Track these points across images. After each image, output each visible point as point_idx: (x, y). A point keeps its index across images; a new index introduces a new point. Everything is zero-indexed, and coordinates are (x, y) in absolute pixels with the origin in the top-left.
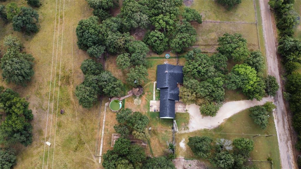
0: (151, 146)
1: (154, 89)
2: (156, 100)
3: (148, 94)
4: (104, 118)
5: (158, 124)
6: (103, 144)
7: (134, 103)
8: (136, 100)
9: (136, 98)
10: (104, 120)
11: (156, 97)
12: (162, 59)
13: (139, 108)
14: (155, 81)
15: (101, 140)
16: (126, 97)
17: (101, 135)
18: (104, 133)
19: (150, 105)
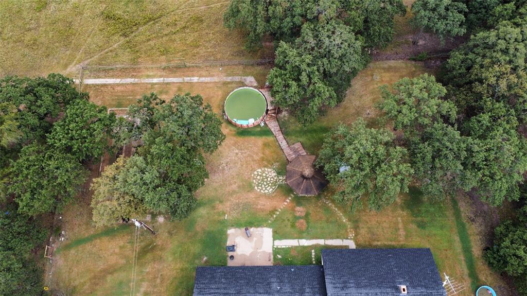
0: (98, 241)
1: (321, 242)
2: (276, 251)
3: (300, 218)
4: (203, 79)
5: (179, 266)
6: (118, 85)
7: (260, 167)
8: (271, 174)
9: (279, 174)
10: (195, 79)
11: (286, 251)
12: (466, 271)
13: (239, 187)
14: (357, 245)
15: (133, 76)
16: (280, 137)
17: (148, 76)
18: (153, 84)
19: (252, 230)
